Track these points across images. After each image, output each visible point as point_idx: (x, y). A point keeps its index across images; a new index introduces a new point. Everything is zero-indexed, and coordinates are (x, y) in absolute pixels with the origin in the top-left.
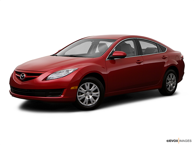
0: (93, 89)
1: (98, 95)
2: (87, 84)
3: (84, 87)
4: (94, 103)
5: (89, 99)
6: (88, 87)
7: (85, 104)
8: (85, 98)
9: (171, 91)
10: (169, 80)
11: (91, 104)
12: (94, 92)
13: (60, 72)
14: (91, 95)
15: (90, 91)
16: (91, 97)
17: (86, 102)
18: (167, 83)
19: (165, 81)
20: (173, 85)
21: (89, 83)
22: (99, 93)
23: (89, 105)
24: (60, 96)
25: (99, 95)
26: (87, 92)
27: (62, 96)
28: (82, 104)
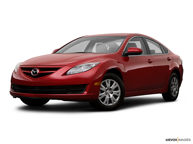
0: (113, 87)
1: (118, 93)
2: (108, 81)
3: (104, 84)
4: (115, 102)
5: (110, 98)
6: (108, 85)
7: (106, 103)
8: (105, 97)
9: (175, 96)
10: (173, 84)
11: (111, 104)
12: (114, 90)
13: (80, 67)
14: (112, 93)
15: (111, 89)
16: (111, 95)
17: (107, 101)
18: (171, 87)
19: (170, 85)
20: (176, 89)
21: (109, 80)
22: (119, 91)
23: (109, 105)
24: (83, 93)
25: (120, 94)
26: (107, 89)
27: (85, 93)
28: (103, 103)
